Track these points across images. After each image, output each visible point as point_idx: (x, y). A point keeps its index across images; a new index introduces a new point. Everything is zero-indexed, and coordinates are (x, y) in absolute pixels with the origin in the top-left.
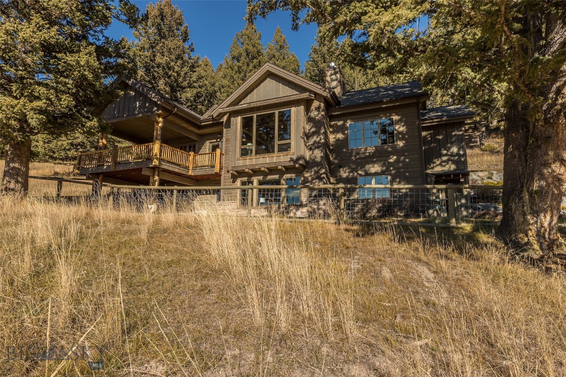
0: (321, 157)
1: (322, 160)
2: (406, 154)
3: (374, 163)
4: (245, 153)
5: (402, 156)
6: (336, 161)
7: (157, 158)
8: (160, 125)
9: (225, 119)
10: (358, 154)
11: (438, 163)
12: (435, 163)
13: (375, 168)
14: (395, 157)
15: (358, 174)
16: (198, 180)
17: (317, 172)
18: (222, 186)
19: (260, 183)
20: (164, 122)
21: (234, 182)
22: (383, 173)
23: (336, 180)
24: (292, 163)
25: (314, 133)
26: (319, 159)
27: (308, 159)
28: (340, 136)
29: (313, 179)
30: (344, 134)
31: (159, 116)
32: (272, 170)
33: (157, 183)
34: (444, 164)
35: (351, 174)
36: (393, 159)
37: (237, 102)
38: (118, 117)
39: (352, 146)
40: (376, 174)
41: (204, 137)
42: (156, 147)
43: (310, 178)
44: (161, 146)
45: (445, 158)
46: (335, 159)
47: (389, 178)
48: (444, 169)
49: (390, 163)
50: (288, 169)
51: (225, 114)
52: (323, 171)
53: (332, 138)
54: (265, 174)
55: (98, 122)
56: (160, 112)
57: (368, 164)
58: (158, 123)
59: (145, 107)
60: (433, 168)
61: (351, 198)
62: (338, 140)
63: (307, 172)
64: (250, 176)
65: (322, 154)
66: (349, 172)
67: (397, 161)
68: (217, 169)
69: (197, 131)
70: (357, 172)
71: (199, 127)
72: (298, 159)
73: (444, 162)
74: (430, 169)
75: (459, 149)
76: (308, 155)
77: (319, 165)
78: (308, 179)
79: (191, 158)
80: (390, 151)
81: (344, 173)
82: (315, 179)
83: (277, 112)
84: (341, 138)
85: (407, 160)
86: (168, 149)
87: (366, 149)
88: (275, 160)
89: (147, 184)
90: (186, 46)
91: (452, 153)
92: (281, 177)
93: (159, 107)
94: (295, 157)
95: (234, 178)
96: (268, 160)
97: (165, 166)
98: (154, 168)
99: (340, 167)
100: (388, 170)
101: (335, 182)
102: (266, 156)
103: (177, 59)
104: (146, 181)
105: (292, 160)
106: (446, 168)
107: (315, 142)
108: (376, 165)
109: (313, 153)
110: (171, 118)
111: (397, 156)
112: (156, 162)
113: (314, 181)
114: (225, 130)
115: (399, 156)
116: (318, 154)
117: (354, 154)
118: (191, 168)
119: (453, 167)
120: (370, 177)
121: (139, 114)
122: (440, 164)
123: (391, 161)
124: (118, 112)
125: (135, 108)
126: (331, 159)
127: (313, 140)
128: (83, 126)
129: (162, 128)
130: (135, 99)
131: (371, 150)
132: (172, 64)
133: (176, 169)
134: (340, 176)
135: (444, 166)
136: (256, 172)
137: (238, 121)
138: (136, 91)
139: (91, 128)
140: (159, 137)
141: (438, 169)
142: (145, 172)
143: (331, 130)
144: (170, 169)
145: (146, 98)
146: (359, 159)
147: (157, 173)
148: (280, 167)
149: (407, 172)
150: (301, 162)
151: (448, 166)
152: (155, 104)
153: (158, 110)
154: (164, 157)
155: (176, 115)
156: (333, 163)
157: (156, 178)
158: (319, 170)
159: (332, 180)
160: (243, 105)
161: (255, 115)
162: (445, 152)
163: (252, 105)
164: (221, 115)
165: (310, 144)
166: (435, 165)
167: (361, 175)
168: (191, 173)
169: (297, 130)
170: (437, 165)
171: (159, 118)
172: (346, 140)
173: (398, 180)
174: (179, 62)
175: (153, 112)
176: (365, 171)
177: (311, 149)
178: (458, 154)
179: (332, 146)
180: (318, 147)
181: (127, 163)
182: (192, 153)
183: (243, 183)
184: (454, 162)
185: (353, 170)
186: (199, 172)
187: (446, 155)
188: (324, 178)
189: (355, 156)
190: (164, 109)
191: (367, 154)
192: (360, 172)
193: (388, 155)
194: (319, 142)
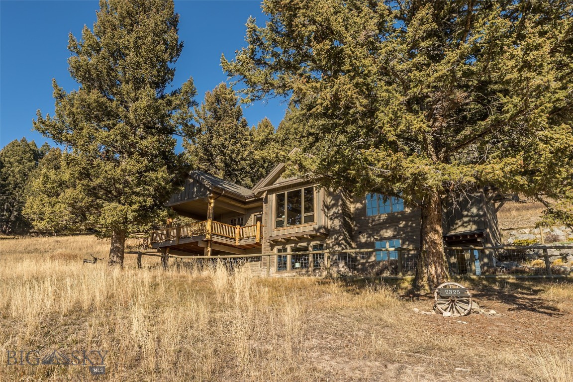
0: (340, 225)
1: (340, 228)
2: (413, 219)
3: (387, 228)
4: (279, 224)
5: (411, 221)
6: (356, 228)
7: (209, 234)
8: (212, 205)
9: (264, 195)
10: (373, 221)
11: (460, 223)
12: (457, 224)
13: (388, 233)
14: (404, 223)
15: (375, 239)
16: (244, 249)
17: (336, 239)
18: (263, 254)
19: (293, 250)
20: (214, 203)
21: (272, 250)
22: (394, 237)
23: (357, 245)
24: (315, 232)
25: (333, 205)
26: (337, 228)
27: (329, 227)
28: (359, 205)
29: (334, 245)
30: (361, 203)
31: (211, 198)
32: (301, 239)
33: (209, 253)
34: (465, 225)
35: (369, 239)
36: (402, 224)
37: (271, 182)
38: (181, 200)
39: (369, 213)
40: (389, 238)
41: (249, 211)
42: (208, 224)
43: (331, 245)
44: (212, 223)
45: (466, 219)
46: (355, 226)
47: (400, 241)
48: (466, 229)
49: (401, 227)
50: (313, 237)
51: (264, 192)
52: (342, 237)
53: (352, 208)
54: (296, 242)
55: (167, 211)
56: (212, 195)
57: (383, 229)
58: (210, 204)
59: (200, 191)
60: (455, 229)
61: (369, 261)
62: (357, 209)
63: (329, 239)
64: (284, 244)
65: (340, 223)
66: (367, 238)
67: (406, 226)
68: (257, 240)
69: (243, 206)
70: (373, 237)
71: (245, 203)
72: (320, 228)
73: (466, 222)
74: (453, 230)
75: (478, 210)
76: (329, 224)
77: (338, 233)
78: (329, 245)
79: (238, 230)
80: (400, 218)
81: (363, 239)
82: (335, 245)
83: (303, 189)
84: (360, 208)
85: (414, 225)
86: (218, 225)
87: (380, 217)
88: (302, 230)
89: (202, 254)
90: (239, 124)
91: (472, 213)
92: (308, 244)
93: (211, 192)
94: (317, 227)
95: (272, 246)
96: (297, 230)
97: (215, 239)
98: (207, 241)
99: (360, 233)
100: (398, 234)
101: (356, 247)
102: (295, 227)
103: (231, 138)
104: (201, 252)
105: (314, 229)
106: (468, 229)
107: (334, 213)
108: (389, 231)
109: (333, 223)
110: (220, 198)
111: (405, 221)
112: (208, 237)
113: (335, 247)
114: (264, 205)
115: (407, 221)
116: (337, 223)
117: (370, 221)
118: (237, 239)
119: (474, 227)
120: (383, 242)
121: (196, 197)
122: (462, 225)
123: (401, 226)
124: (181, 197)
125: (193, 192)
126: (352, 226)
127: (333, 211)
128: (158, 216)
129: (214, 208)
130: (193, 185)
131: (384, 217)
132: (226, 143)
133: (225, 241)
134: (360, 241)
135: (466, 227)
136: (288, 241)
137: (273, 198)
138: (194, 179)
139: (163, 217)
140: (211, 216)
141: (461, 230)
142: (201, 245)
143: (352, 200)
144: (220, 241)
145: (202, 185)
146: (374, 225)
147: (209, 245)
148: (305, 236)
149: (414, 236)
150: (321, 231)
151: (469, 227)
152: (208, 189)
153: (210, 194)
154: (216, 232)
155: (224, 196)
156: (354, 230)
157: (209, 249)
158: (338, 237)
159: (353, 245)
160: (276, 185)
161: (286, 192)
162: (465, 213)
163: (283, 185)
164: (261, 193)
165: (331, 214)
166: (457, 226)
167: (377, 240)
168: (238, 243)
169: (318, 204)
170: (459, 227)
171: (211, 199)
172: (364, 209)
173: (407, 243)
174: (233, 141)
175: (207, 196)
176: (380, 235)
177: (331, 219)
178: (478, 215)
179: (353, 214)
180: (337, 217)
181: (187, 237)
182: (238, 226)
183: (279, 251)
184: (475, 222)
185: (370, 236)
186: (244, 243)
187: (467, 216)
188: (342, 244)
189: (372, 223)
190: (215, 193)
191: (382, 221)
192: (376, 237)
193: (398, 220)
194: (337, 213)
